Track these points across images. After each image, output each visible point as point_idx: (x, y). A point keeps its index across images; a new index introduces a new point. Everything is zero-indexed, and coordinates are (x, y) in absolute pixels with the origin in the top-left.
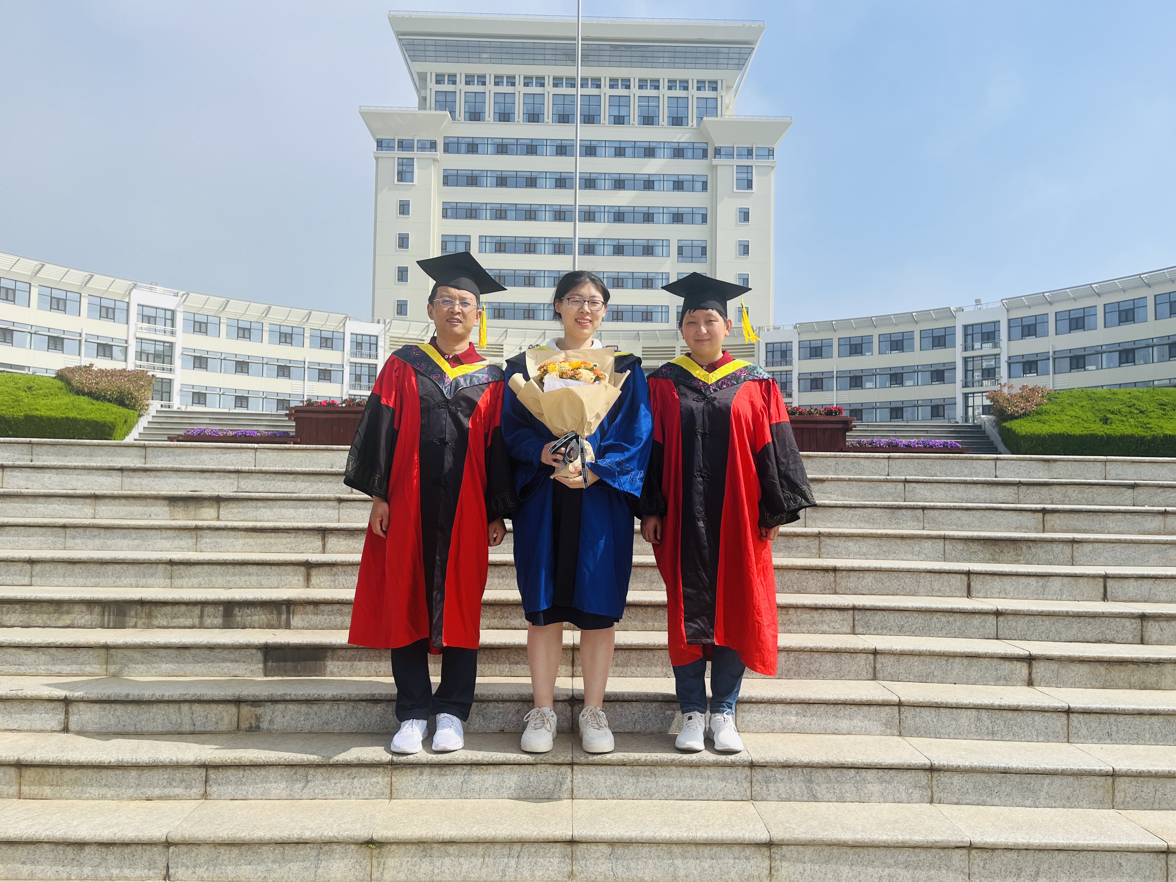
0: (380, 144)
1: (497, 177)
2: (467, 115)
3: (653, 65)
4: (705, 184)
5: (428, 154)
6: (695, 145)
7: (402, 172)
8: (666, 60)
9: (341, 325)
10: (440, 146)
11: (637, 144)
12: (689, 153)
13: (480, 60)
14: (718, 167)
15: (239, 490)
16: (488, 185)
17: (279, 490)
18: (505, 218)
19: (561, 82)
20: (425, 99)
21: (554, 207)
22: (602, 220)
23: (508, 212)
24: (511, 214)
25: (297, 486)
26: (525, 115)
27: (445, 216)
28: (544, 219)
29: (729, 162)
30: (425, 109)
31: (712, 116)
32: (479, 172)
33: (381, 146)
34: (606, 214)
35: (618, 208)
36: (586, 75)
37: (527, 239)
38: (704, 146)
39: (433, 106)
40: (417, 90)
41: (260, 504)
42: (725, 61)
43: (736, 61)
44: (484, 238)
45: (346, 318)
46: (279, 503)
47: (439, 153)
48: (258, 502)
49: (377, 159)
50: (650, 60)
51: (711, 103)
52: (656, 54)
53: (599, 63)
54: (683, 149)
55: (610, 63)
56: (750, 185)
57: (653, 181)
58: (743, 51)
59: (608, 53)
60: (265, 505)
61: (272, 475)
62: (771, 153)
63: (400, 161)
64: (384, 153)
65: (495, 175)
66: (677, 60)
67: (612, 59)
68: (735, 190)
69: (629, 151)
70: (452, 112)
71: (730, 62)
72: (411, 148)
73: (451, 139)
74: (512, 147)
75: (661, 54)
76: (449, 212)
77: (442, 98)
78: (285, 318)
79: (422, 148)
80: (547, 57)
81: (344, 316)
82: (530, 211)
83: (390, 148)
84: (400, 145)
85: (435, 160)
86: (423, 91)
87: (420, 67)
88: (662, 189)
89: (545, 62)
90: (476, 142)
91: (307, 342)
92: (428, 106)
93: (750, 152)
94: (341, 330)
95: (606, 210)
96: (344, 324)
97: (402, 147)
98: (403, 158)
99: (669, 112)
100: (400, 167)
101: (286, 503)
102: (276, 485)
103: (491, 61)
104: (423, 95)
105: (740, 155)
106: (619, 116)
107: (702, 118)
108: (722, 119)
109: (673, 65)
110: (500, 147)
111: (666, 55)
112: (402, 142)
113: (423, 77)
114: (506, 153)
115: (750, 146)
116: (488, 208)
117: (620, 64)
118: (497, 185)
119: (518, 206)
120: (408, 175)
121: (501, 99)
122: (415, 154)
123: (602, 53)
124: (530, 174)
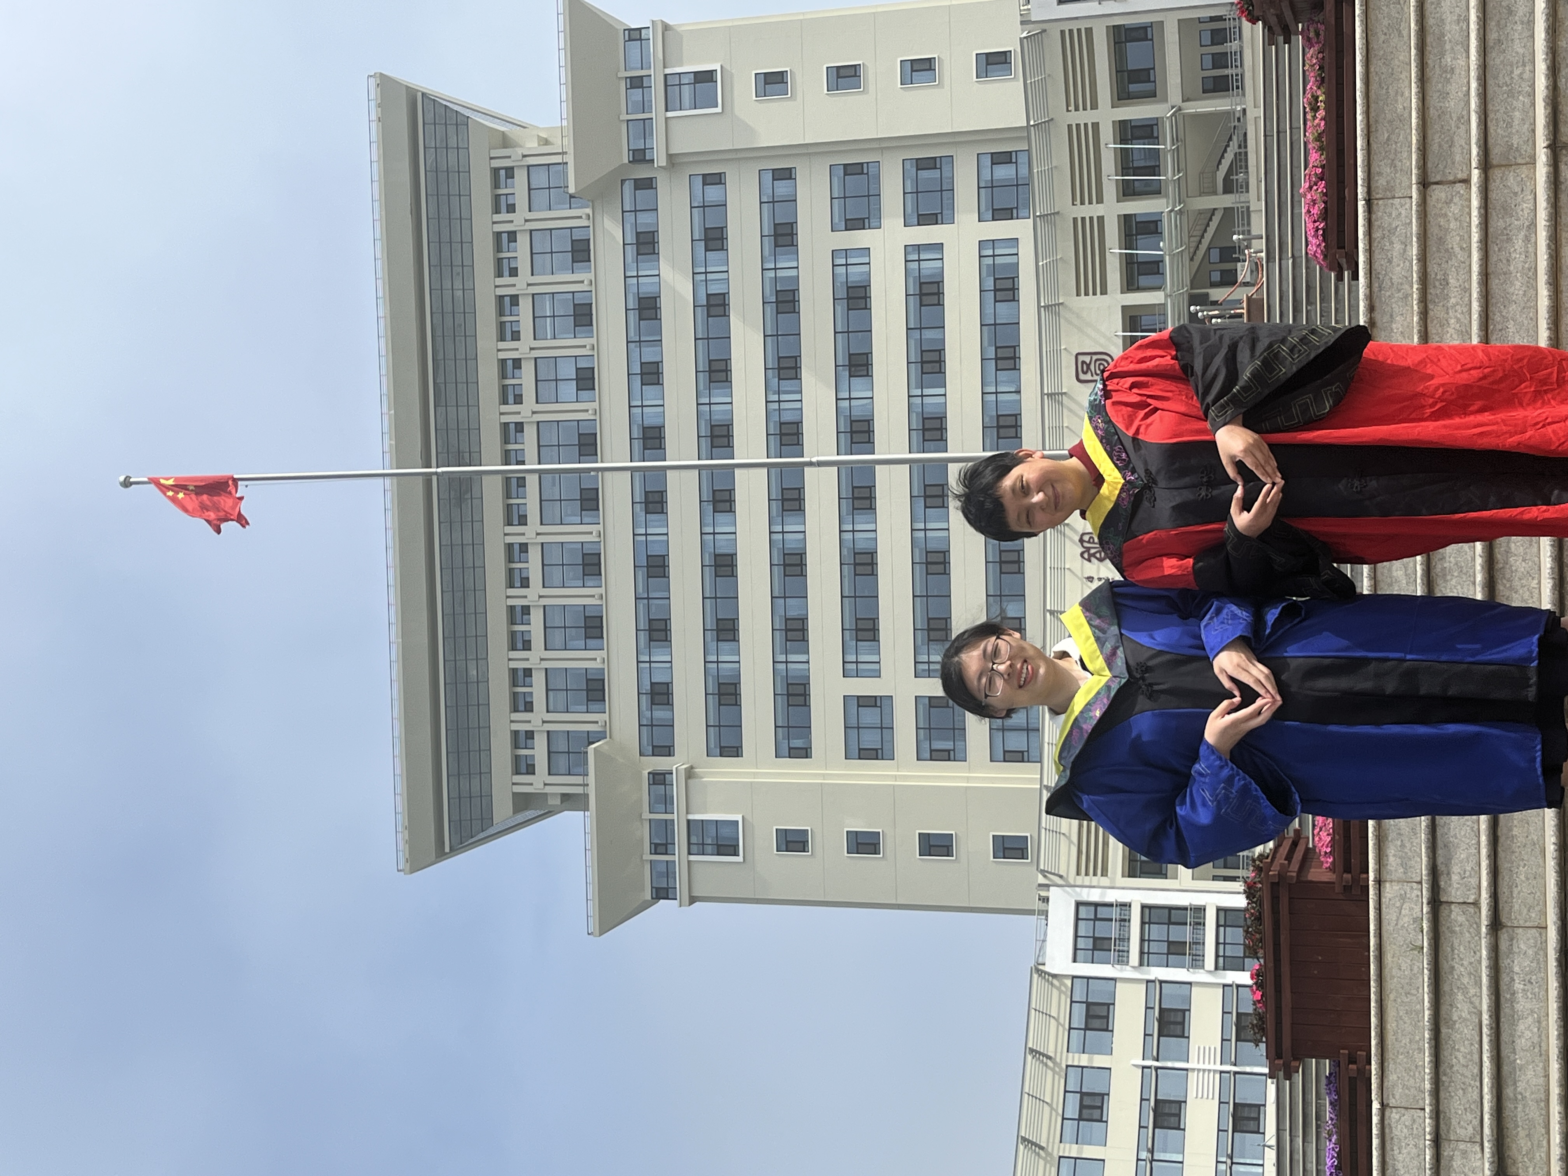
0: (662, 893)
1: (718, 640)
2: (593, 706)
3: (469, 312)
4: (709, 180)
5: (677, 790)
6: (627, 208)
7: (718, 846)
8: (458, 284)
9: (1055, 982)
10: (660, 763)
11: (633, 336)
12: (644, 219)
13: (483, 680)
14: (671, 152)
15: (1478, 1139)
16: (736, 659)
17: (1476, 1057)
18: (804, 620)
19: (515, 508)
20: (565, 797)
21: (774, 513)
22: (797, 405)
23: (791, 614)
24: (793, 608)
25: (1465, 1020)
26: (587, 584)
27: (805, 752)
28: (801, 536)
29: (658, 128)
30: (586, 796)
31: (565, 174)
32: (710, 679)
33: (667, 889)
34: (784, 397)
35: (770, 372)
36: (498, 454)
37: (846, 572)
38: (628, 187)
39: (579, 780)
40: (549, 813)
41: (1508, 1092)
42: (452, 155)
43: (451, 130)
44: (848, 666)
45: (1038, 970)
46: (1505, 1051)
47: (676, 764)
48: (1504, 1097)
49: (693, 900)
50: (459, 319)
51: (541, 178)
52: (448, 308)
53: (473, 429)
54: (638, 234)
55: (472, 404)
56: (706, 77)
57: (708, 295)
58: (430, 117)
59: (452, 410)
60: (1510, 1082)
61: (1441, 1070)
62: (635, 35)
63: (694, 849)
64: (681, 884)
65: (713, 645)
66: (457, 261)
67: (463, 400)
68: (719, 110)
69: (649, 355)
70: (590, 738)
71: (453, 142)
72: (668, 825)
73: (645, 741)
74: (653, 609)
75: (447, 294)
76: (797, 743)
77: (562, 762)
78: (1047, 1108)
79: (666, 802)
80: (468, 539)
81: (1035, 976)
82: (785, 565)
83: (669, 871)
84: (661, 849)
85: (690, 774)
86: (551, 802)
87: (502, 808)
88: (724, 276)
89: (478, 544)
90: (647, 687)
91: (1100, 1061)
92: (579, 790)
93: (637, 83)
94: (1068, 982)
95: (776, 398)
96: (1055, 976)
97: (666, 845)
98: (689, 844)
99: (563, 269)
100: (709, 849)
101: (1504, 1037)
102: (1462, 1061)
103: (482, 658)
104: (558, 801)
105: (644, 106)
106: (577, 379)
107: (571, 197)
108: (571, 151)
109: (467, 268)
110: (655, 635)
111: (447, 284)
112: (656, 845)
113: (523, 802)
114: (666, 621)
115: (623, 85)
116: (782, 658)
117: (471, 382)
118: (735, 639)
119: (776, 594)
120: (725, 832)
121: (557, 637)
122: (679, 818)
123: (453, 425)
124: (707, 569)
